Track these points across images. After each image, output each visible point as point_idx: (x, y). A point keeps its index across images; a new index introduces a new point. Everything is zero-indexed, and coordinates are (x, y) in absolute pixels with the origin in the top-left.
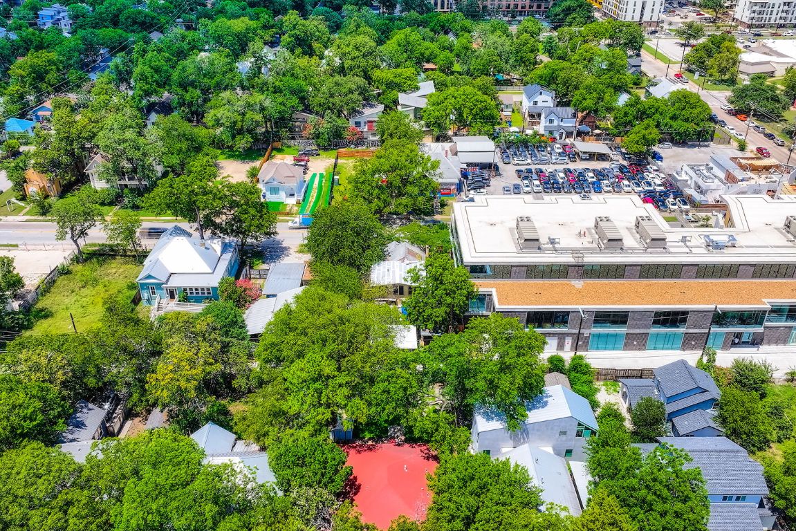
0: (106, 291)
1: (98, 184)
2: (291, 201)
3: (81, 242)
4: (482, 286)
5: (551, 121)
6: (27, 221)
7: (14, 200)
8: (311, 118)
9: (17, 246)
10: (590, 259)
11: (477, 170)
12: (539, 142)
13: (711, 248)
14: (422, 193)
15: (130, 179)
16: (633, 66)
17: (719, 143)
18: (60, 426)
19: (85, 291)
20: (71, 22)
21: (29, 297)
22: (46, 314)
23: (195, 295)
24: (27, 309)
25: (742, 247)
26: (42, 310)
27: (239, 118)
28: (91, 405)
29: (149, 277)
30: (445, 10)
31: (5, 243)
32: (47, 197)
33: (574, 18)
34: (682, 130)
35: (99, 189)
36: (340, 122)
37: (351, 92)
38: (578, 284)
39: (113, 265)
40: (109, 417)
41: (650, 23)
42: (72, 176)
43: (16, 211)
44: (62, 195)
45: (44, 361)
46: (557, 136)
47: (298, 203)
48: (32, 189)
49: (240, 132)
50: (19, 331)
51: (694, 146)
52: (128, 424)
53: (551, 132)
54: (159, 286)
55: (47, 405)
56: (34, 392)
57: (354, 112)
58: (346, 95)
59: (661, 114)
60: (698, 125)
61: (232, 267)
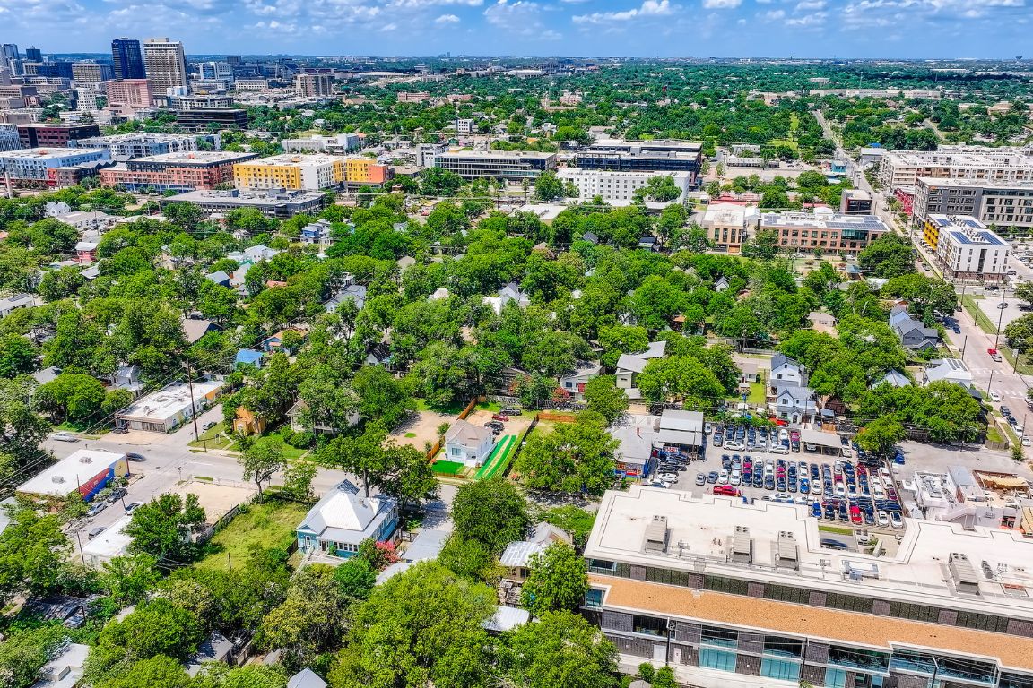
0: (272, 534)
1: (297, 428)
2: (471, 464)
3: (264, 484)
4: (596, 580)
5: (785, 401)
6: (228, 455)
7: (223, 433)
8: (520, 374)
9: (212, 480)
10: (713, 570)
11: (676, 451)
12: (764, 425)
13: (848, 576)
14: (594, 473)
15: (326, 425)
16: (927, 337)
17: (994, 448)
18: (193, 648)
19: (255, 532)
20: (331, 239)
21: (208, 531)
22: (218, 549)
23: (343, 549)
24: (203, 542)
25: (885, 580)
26: (215, 545)
27: (444, 371)
28: (223, 638)
29: (306, 527)
30: (736, 243)
31: (206, 476)
32: (252, 433)
33: (886, 266)
34: (938, 428)
35: (297, 432)
36: (547, 381)
37: (564, 351)
38: (697, 593)
39: (287, 510)
40: (238, 649)
41: (991, 276)
42: (277, 417)
43: (222, 445)
44: (265, 433)
45: (191, 591)
46: (790, 418)
47: (478, 466)
48: (240, 426)
49: (443, 386)
50: (191, 562)
51: (958, 448)
52: (251, 660)
53: (784, 414)
54: (313, 537)
55: (187, 630)
56: (180, 618)
57: (568, 372)
58: (560, 354)
59: (913, 407)
60: (959, 424)
61: (386, 528)
